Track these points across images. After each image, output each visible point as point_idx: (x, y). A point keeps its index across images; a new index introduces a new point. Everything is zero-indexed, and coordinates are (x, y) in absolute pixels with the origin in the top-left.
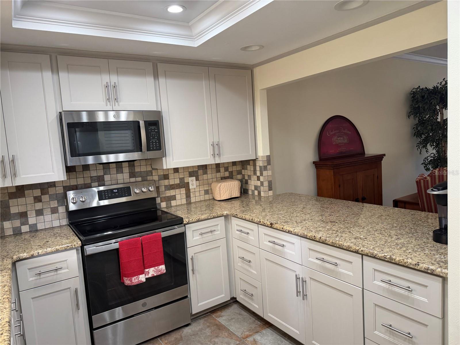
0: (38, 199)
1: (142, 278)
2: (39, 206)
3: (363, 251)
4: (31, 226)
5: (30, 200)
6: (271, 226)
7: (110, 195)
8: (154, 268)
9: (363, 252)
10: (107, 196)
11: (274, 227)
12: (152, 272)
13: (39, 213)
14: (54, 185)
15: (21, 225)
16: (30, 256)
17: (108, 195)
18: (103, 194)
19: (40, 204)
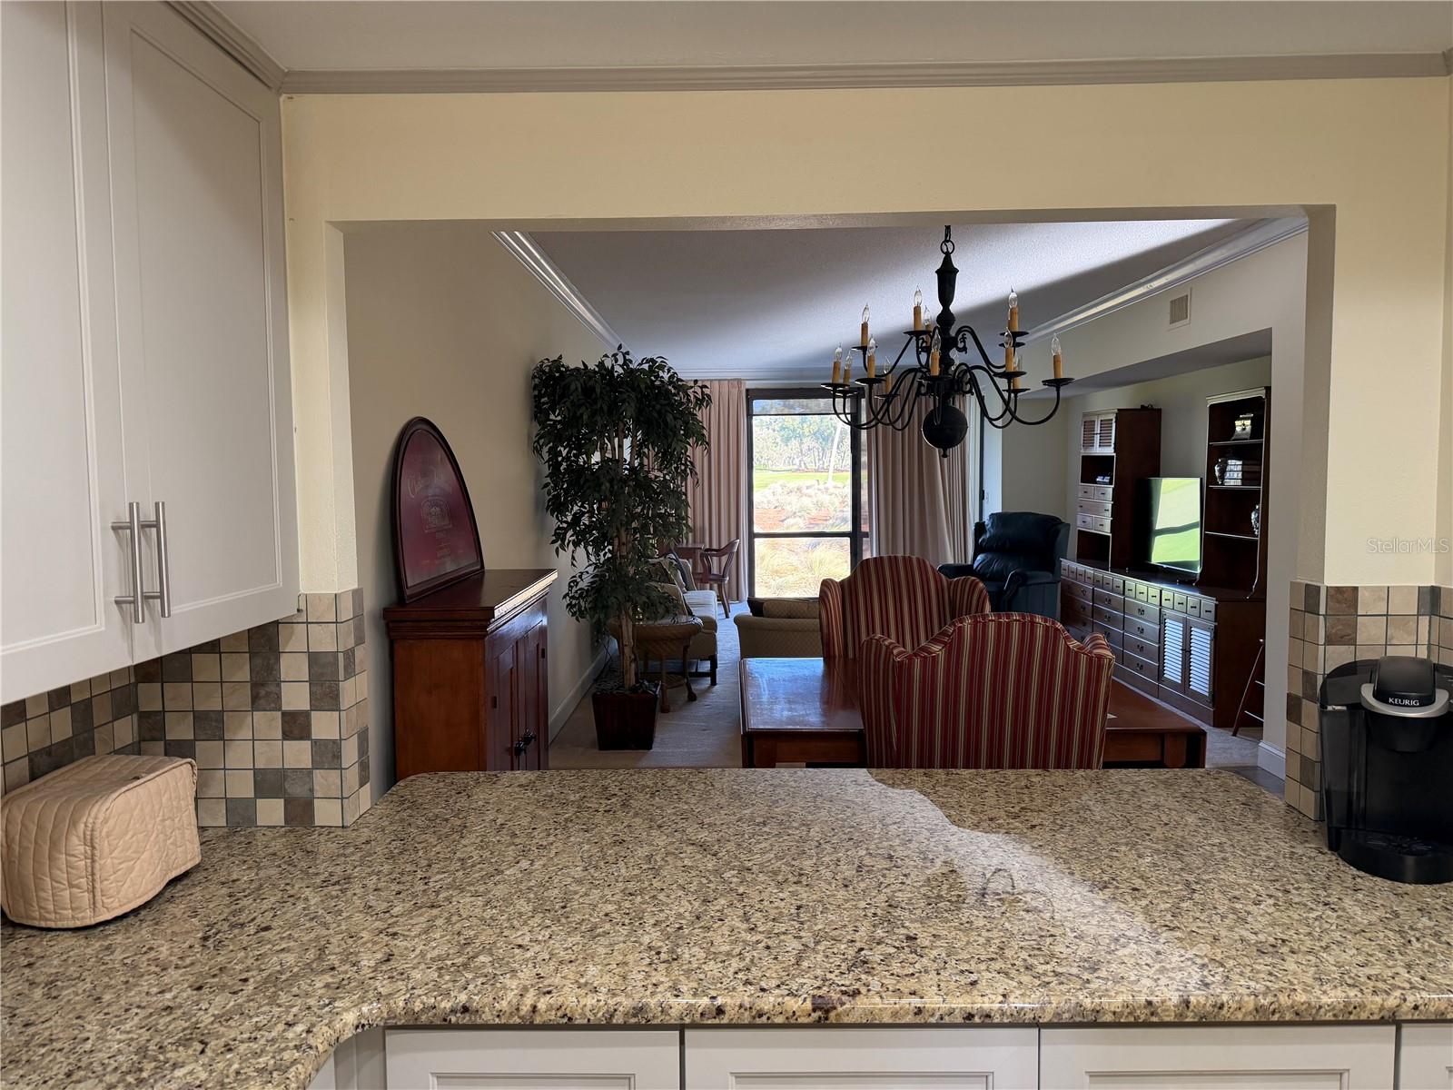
3: (1422, 1008)
6: (824, 1017)
9: (1421, 1012)
11: (846, 1020)
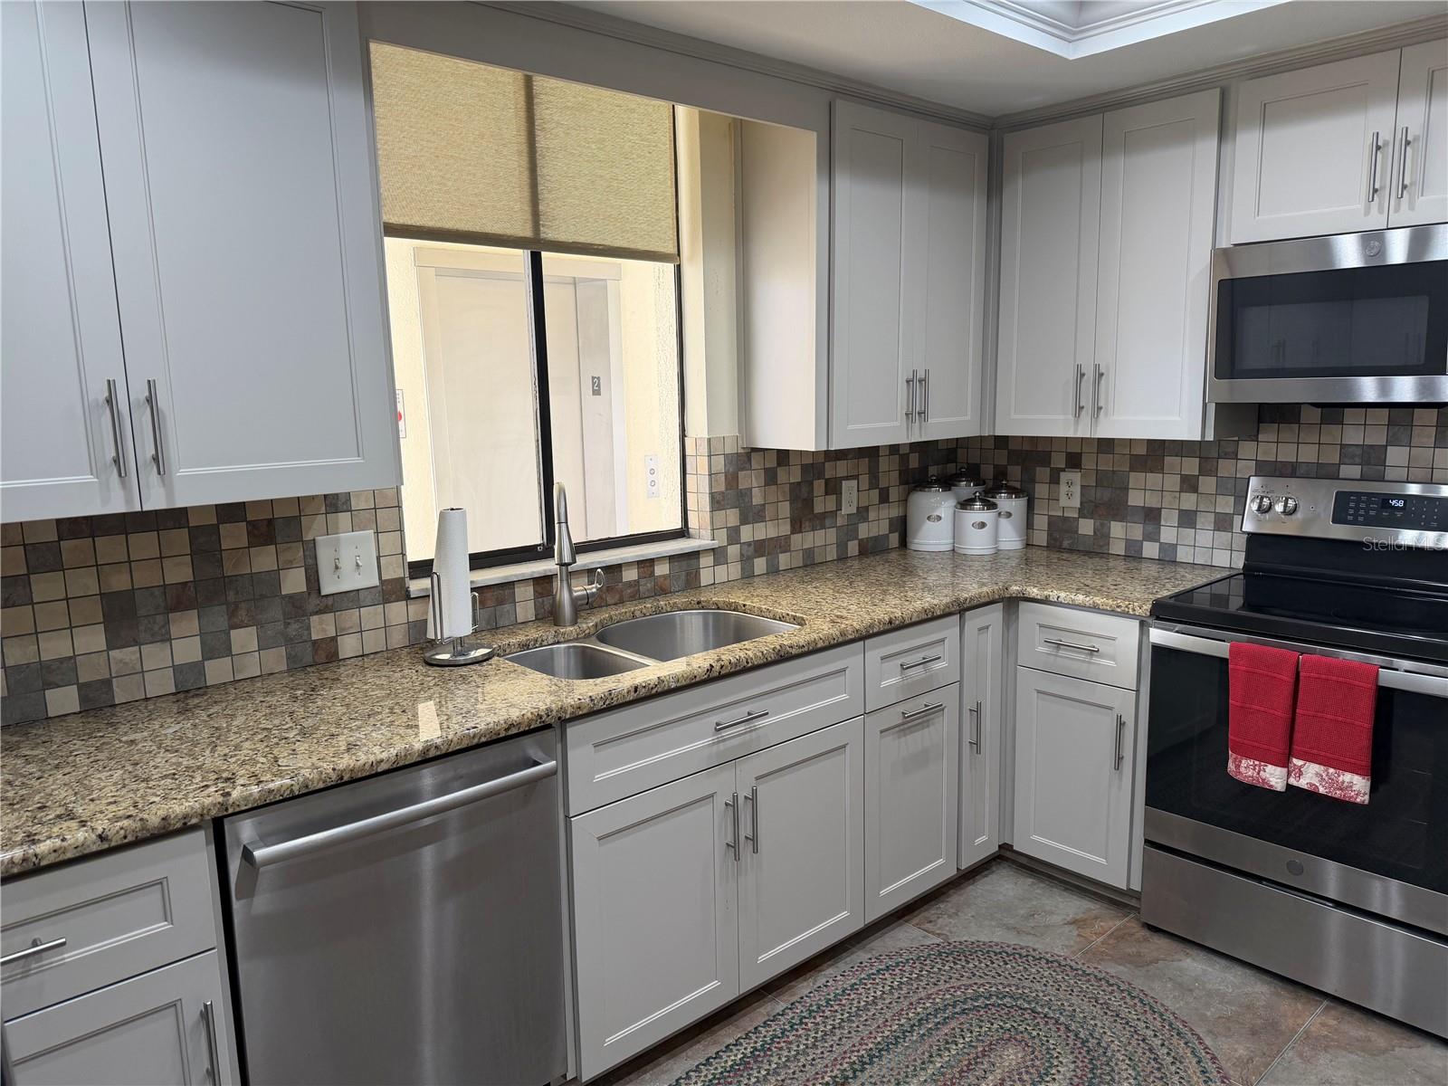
0: (1189, 484)
1: (1274, 777)
2: (1189, 501)
4: (1164, 547)
5: (1173, 482)
7: (1372, 513)
8: (1322, 767)
10: (1362, 512)
12: (1311, 776)
13: (1188, 519)
14: (1233, 453)
15: (1144, 540)
16: (1043, 598)
17: (1367, 512)
18: (1352, 505)
19: (1193, 497)
